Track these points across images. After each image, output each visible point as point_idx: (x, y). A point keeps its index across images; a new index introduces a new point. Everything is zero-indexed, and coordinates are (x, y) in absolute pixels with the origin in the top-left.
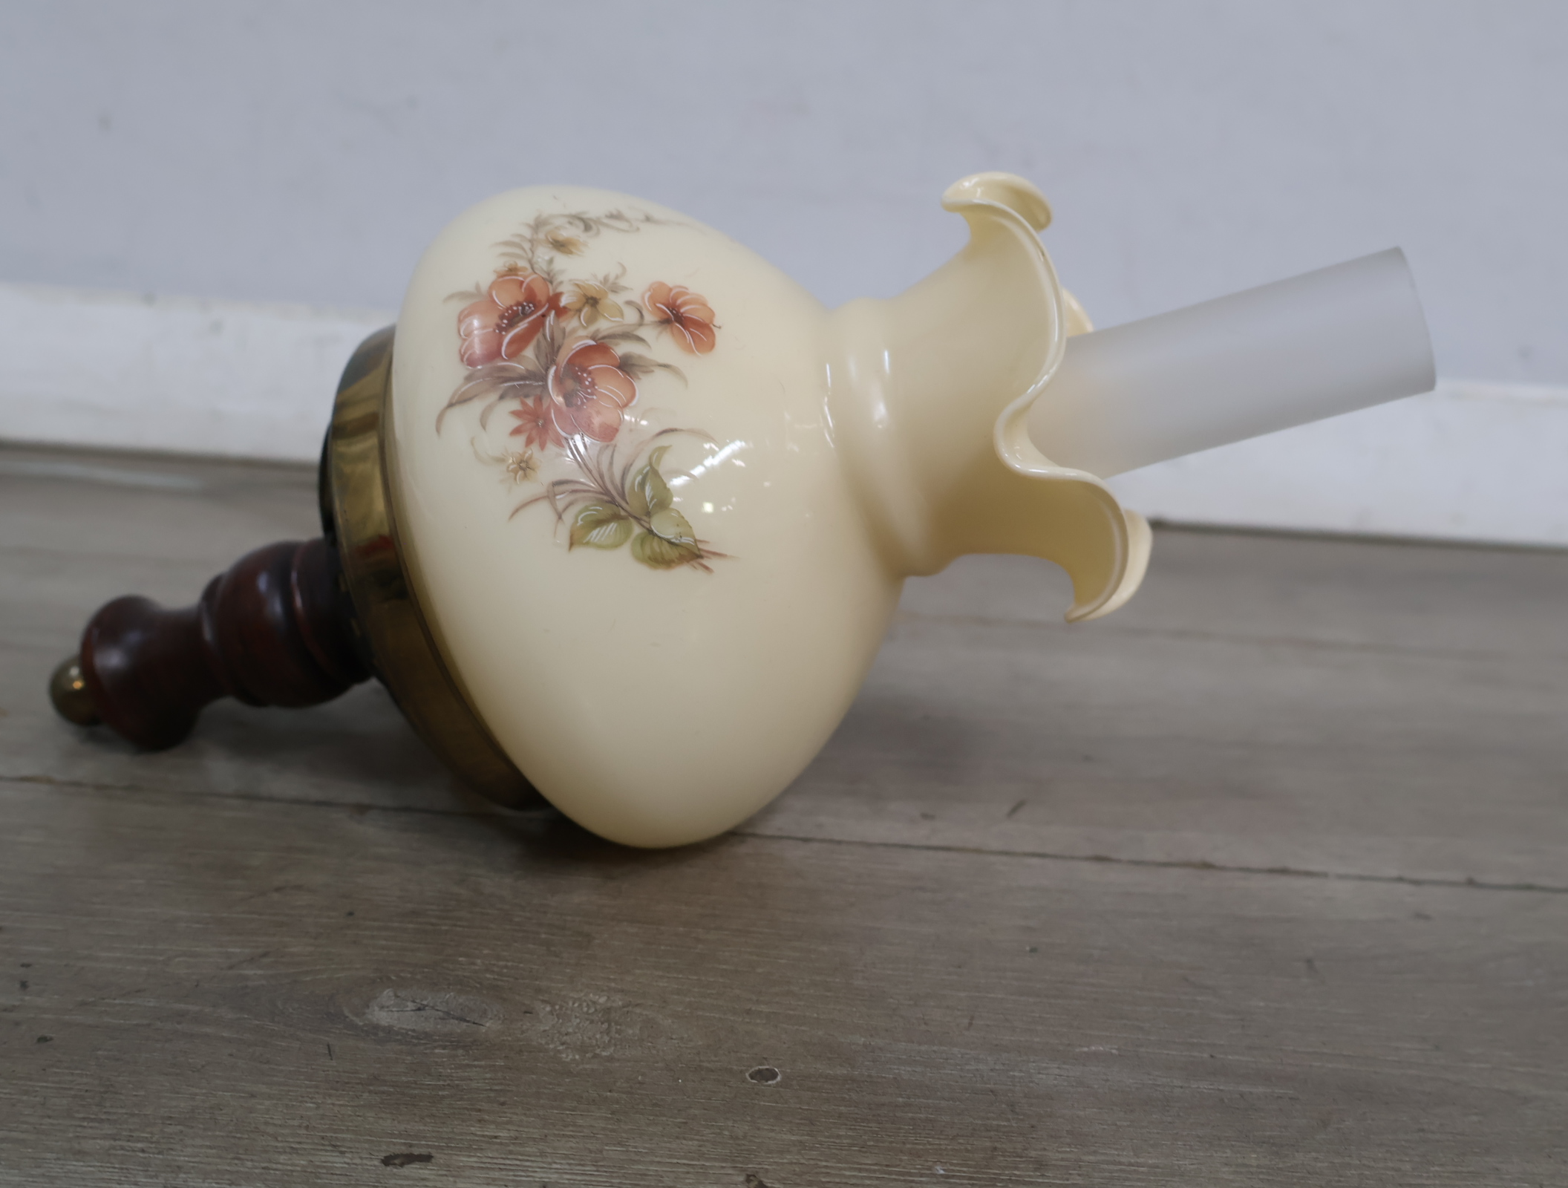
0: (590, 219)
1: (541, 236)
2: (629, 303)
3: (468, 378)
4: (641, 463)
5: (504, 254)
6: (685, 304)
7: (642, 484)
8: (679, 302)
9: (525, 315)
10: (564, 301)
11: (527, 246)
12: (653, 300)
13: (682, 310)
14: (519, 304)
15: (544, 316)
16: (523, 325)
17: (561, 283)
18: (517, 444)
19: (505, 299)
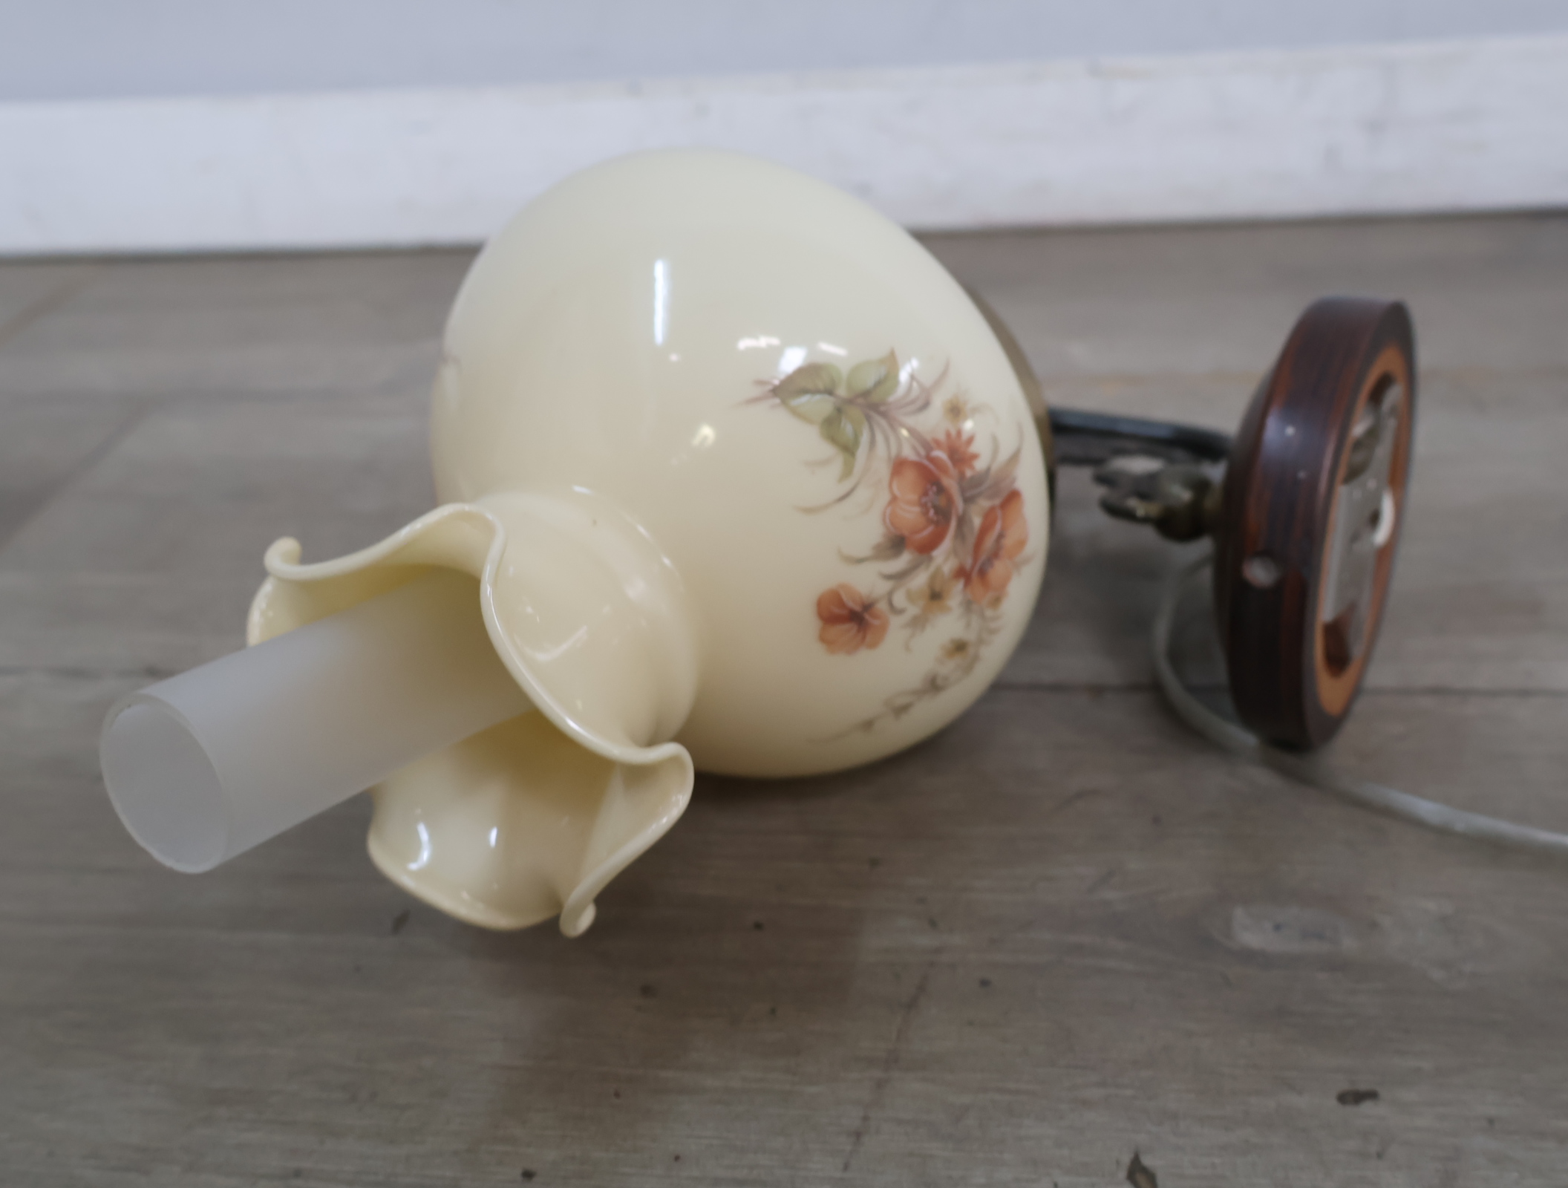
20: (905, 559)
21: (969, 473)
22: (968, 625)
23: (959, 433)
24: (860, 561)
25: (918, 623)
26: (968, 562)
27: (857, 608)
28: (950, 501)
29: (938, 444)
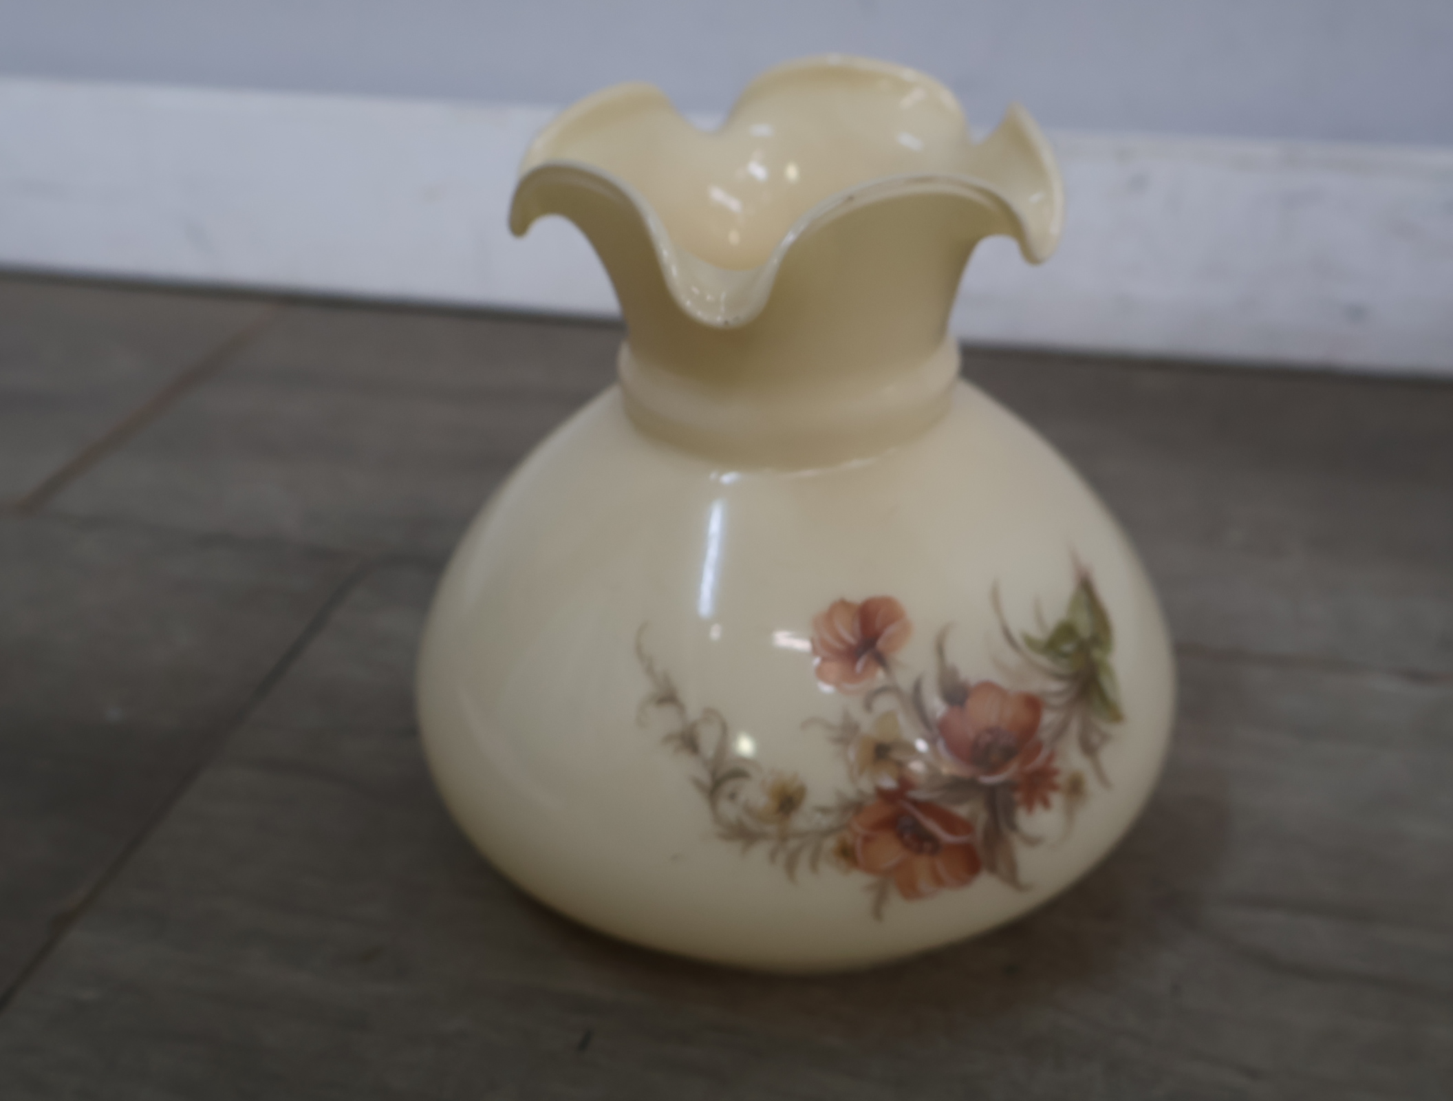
0: (713, 774)
1: (771, 829)
2: (868, 706)
3: (993, 869)
4: (1043, 661)
5: (814, 865)
6: (840, 639)
7: (1065, 655)
8: (838, 645)
9: (916, 825)
10: (889, 783)
11: (793, 844)
12: (854, 677)
13: (852, 640)
14: (900, 836)
15: (916, 803)
16: (932, 826)
17: (860, 793)
18: (1057, 799)
19: (890, 852)
20: (937, 706)
21: (1018, 796)
22: (824, 810)
23: (1054, 787)
24: (940, 650)
25: (846, 733)
26: (920, 795)
27: (881, 644)
28: (993, 769)
29: (1051, 757)
